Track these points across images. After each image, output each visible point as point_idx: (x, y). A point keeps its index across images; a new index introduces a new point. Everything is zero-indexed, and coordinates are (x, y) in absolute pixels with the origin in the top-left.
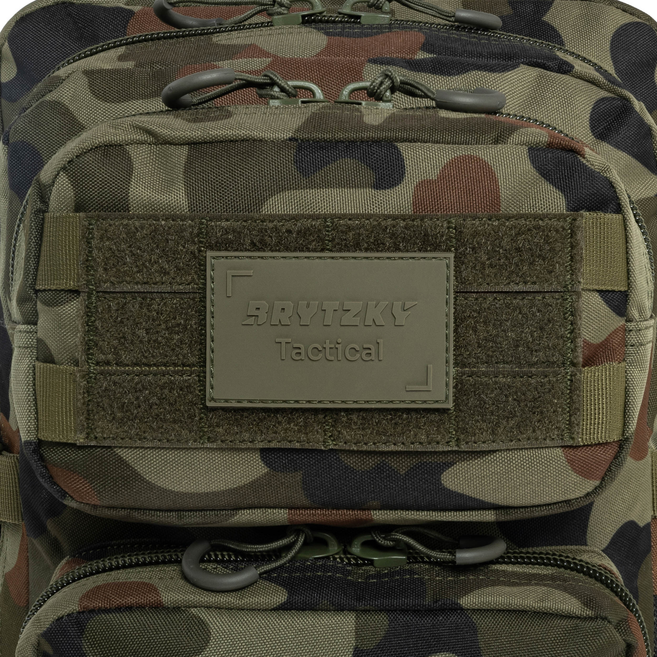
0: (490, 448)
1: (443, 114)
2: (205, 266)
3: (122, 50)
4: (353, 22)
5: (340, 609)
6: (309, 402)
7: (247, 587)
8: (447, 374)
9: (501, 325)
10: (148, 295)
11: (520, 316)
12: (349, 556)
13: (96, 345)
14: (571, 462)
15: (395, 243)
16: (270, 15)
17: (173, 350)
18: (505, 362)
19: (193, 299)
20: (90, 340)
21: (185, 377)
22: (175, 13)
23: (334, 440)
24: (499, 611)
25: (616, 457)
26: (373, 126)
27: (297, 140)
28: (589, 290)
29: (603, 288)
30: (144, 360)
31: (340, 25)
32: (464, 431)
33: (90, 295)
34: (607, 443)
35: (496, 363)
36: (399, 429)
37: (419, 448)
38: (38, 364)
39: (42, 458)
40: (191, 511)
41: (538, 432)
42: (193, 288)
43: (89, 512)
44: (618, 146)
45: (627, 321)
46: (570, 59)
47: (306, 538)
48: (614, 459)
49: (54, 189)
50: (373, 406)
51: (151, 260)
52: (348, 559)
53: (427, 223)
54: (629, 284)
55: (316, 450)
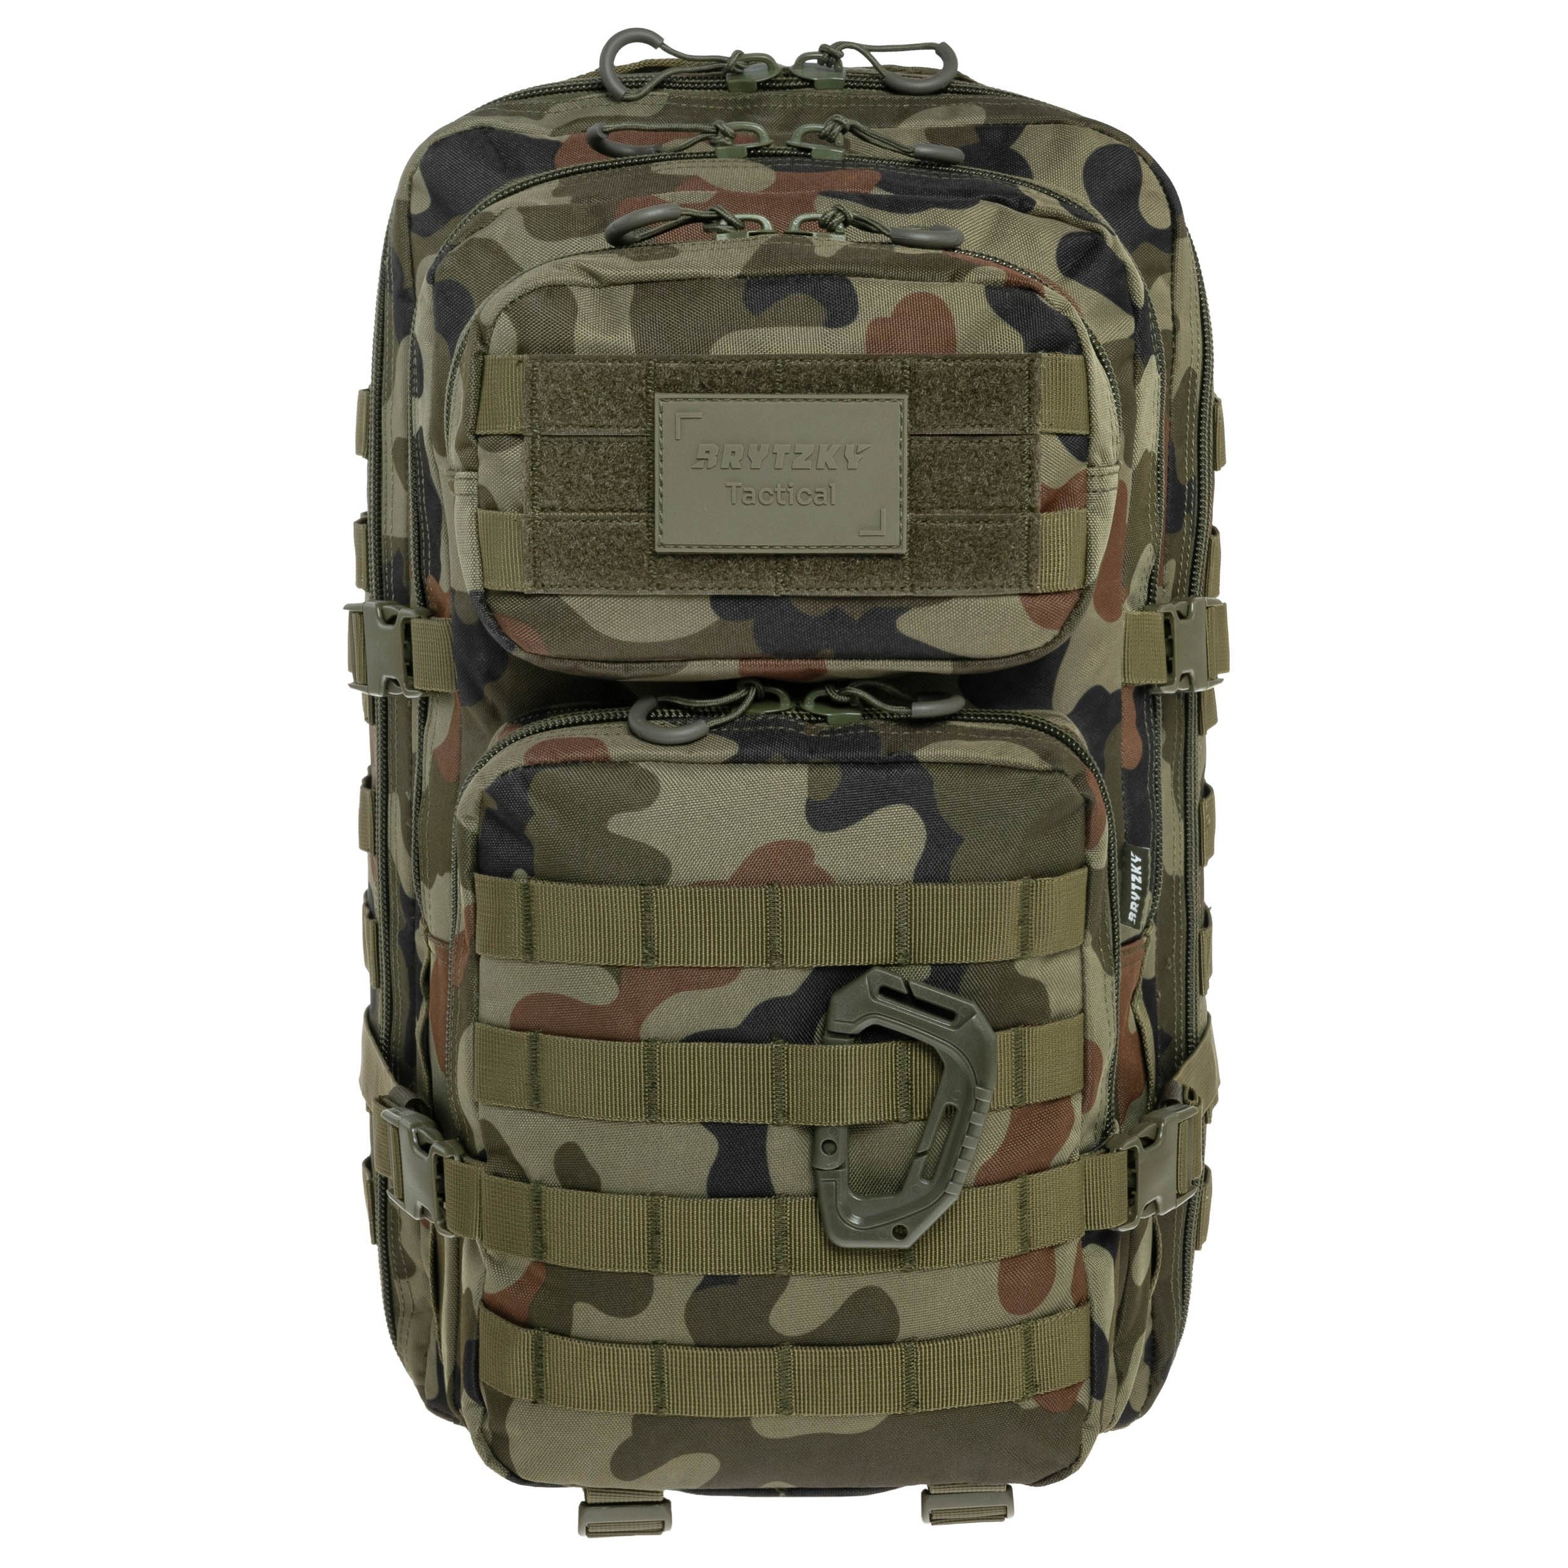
0: (946, 594)
1: (899, 249)
2: (653, 408)
3: (555, 184)
4: (803, 156)
5: (792, 761)
6: (760, 547)
7: (696, 740)
8: (901, 519)
9: (956, 469)
10: (595, 439)
11: (976, 460)
12: (802, 713)
13: (541, 490)
14: (1029, 610)
15: (847, 385)
16: (713, 145)
17: (621, 494)
18: (961, 507)
19: (641, 442)
20: (534, 486)
21: (633, 523)
22: (610, 142)
23: (786, 586)
24: (956, 764)
25: (1076, 606)
26: (824, 259)
27: (745, 277)
28: (1048, 433)
29: (1063, 431)
30: (591, 506)
31: (789, 159)
32: (919, 577)
33: (534, 439)
34: (1067, 592)
35: (952, 508)
36: (852, 575)
37: (873, 594)
38: (481, 512)
39: (489, 608)
40: (637, 662)
41: (995, 580)
42: (641, 431)
43: (536, 664)
44: (1087, 284)
45: (1089, 466)
46: (1032, 193)
47: (756, 694)
48: (1074, 608)
49: (495, 331)
50: (826, 551)
51: (597, 403)
52: (800, 715)
53: (881, 363)
54: (1091, 428)
55: (767, 597)
